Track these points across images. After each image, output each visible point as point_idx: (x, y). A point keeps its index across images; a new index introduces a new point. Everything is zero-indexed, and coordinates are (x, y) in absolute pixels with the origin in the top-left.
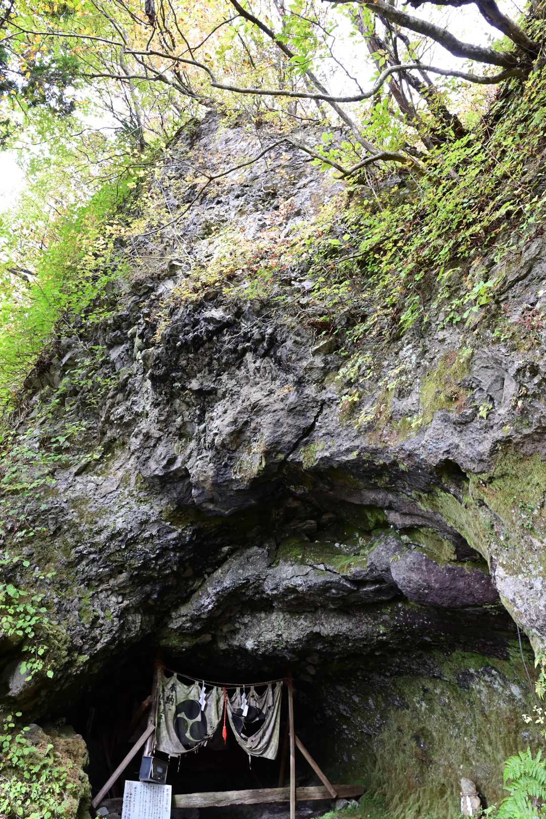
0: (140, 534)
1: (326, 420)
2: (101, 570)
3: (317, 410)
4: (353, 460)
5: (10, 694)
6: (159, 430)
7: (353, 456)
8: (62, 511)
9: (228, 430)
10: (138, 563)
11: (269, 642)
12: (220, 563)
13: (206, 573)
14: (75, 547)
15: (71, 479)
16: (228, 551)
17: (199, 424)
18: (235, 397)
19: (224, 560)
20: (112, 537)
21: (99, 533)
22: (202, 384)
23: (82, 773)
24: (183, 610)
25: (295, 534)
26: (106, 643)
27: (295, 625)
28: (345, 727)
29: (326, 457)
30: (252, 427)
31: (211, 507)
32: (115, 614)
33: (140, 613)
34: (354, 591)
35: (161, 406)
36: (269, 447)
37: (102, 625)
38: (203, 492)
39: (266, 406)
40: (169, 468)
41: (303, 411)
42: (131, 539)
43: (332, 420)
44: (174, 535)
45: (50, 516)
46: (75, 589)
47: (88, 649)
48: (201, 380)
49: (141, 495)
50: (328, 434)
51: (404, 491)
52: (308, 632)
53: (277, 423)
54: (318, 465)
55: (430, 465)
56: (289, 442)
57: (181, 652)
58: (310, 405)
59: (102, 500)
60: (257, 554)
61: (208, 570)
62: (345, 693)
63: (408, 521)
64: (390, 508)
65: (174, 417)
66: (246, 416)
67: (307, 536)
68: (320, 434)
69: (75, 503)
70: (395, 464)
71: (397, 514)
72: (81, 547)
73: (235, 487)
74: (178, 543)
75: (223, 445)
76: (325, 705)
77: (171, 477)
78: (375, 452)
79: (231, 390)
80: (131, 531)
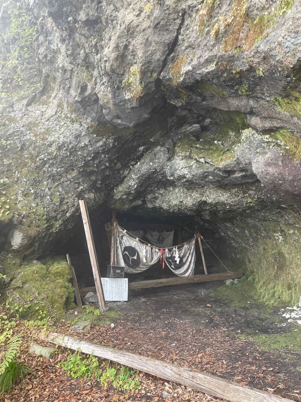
0: (77, 144)
1: (188, 32)
2: (59, 170)
3: (178, 21)
4: (212, 71)
5: (13, 248)
6: (70, 63)
7: (212, 67)
8: (22, 133)
9: (113, 56)
10: (81, 164)
11: (176, 205)
12: (139, 158)
13: (131, 165)
14: (38, 156)
15: (24, 109)
16: (144, 149)
17: (97, 54)
18: (115, 22)
19: (142, 155)
20: (59, 148)
21: (50, 145)
22: (88, 14)
23: (67, 284)
24: (120, 189)
25: (186, 135)
26: (72, 212)
27: (190, 196)
28: (232, 241)
29: (189, 71)
30: (130, 50)
31: (119, 121)
32: (74, 196)
33: (92, 192)
34: (225, 177)
35: (67, 42)
36: (143, 67)
37: (67, 203)
38: (110, 111)
39: (138, 26)
40: (84, 94)
41: (166, 25)
42: (72, 148)
43: (193, 31)
44: (101, 143)
45: (15, 138)
46: (45, 183)
47: (60, 217)
48: (87, 10)
49: (73, 116)
50: (189, 46)
51: (263, 97)
52: (199, 200)
53: (147, 43)
54: (184, 79)
55: (287, 68)
56: (159, 60)
57: (125, 211)
58: (171, 17)
59: (47, 123)
60: (160, 151)
61: (132, 163)
62: (231, 227)
63: (268, 124)
64: (252, 113)
65: (78, 50)
66: (125, 40)
67: (194, 136)
68: (183, 48)
69: (30, 126)
70: (251, 69)
71: (258, 118)
72: (42, 156)
73: (129, 106)
74: (105, 149)
75: (113, 71)
76: (220, 230)
77: (87, 102)
78: (232, 59)
79: (111, 16)
80: (70, 143)
